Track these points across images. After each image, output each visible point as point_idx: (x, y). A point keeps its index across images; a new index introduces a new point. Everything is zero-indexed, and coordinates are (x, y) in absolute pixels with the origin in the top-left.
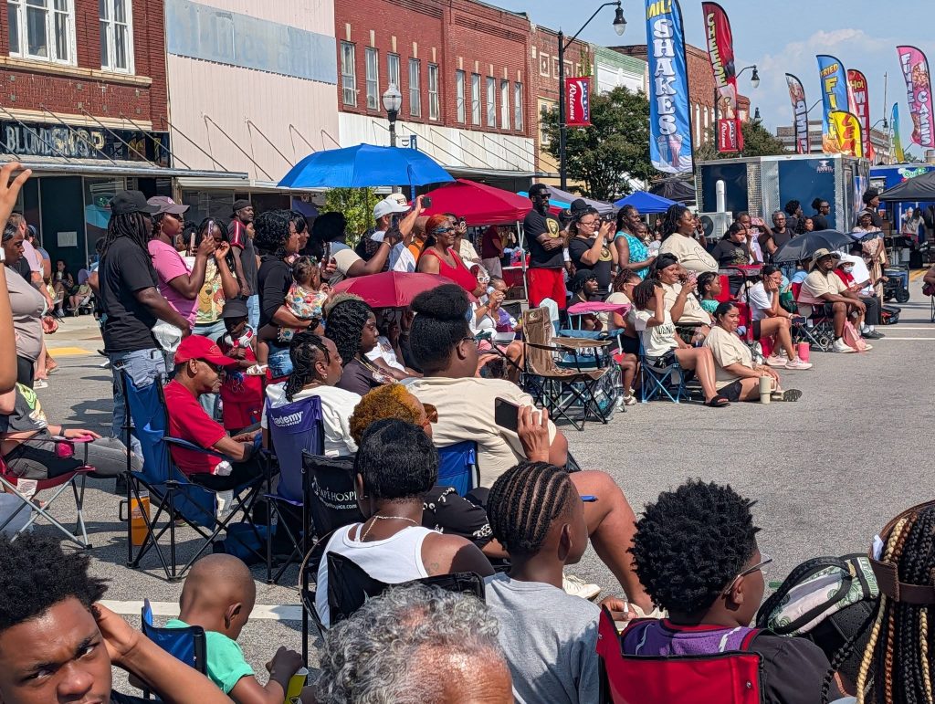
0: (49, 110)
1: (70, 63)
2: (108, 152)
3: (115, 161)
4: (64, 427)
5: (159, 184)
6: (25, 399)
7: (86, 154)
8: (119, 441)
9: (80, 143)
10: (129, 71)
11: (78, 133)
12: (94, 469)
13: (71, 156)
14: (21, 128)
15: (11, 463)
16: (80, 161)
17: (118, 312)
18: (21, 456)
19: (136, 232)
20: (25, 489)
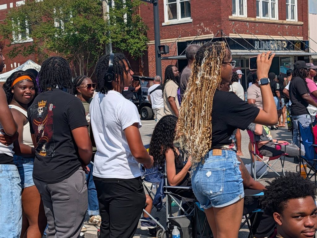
0: (269, 35)
1: (276, 19)
2: (288, 48)
3: (290, 51)
4: (278, 140)
5: (305, 58)
6: (265, 130)
7: (281, 49)
8: (296, 145)
9: (279, 45)
10: (296, 20)
11: (278, 42)
12: (288, 154)
13: (276, 50)
14: (260, 41)
15: (261, 151)
16: (279, 51)
17: (295, 102)
18: (264, 149)
19: (302, 75)
20: (265, 160)
